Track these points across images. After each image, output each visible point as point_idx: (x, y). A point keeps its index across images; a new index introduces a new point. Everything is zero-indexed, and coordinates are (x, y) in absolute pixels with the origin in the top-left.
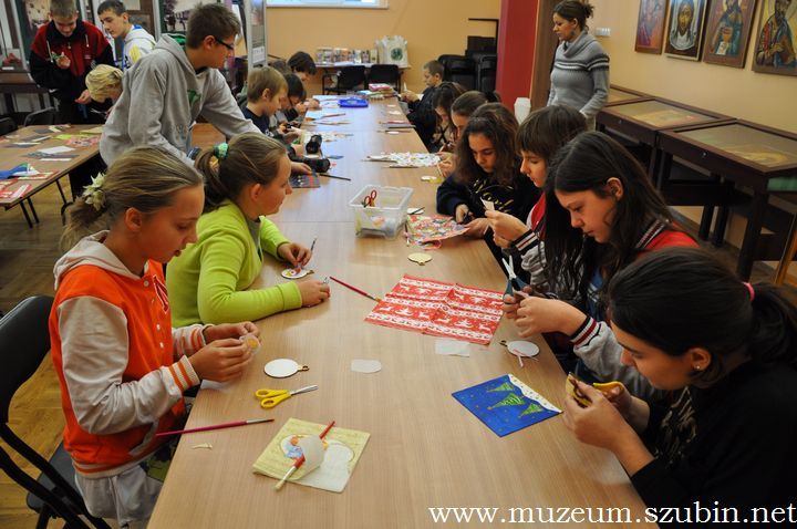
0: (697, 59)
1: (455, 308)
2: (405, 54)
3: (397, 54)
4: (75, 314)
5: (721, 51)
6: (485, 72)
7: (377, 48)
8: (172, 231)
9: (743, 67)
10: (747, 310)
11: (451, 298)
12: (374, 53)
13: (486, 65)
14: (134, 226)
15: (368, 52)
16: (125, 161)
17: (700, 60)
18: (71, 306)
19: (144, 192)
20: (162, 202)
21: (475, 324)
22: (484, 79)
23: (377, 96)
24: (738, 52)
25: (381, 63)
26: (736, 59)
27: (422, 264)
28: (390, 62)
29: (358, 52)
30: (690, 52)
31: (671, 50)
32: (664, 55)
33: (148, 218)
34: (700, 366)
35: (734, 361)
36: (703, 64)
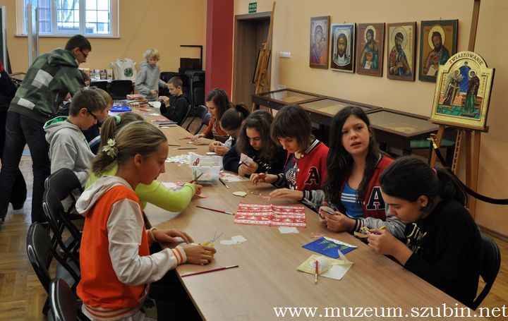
0: (352, 71)
1: (279, 214)
2: (135, 72)
3: (129, 72)
4: (122, 209)
5: (367, 67)
6: (195, 84)
7: (112, 68)
8: (157, 165)
9: (382, 76)
10: (436, 178)
11: (274, 210)
12: (110, 72)
13: (197, 79)
14: (138, 164)
15: (105, 71)
16: (131, 130)
17: (354, 72)
18: (119, 205)
19: (146, 145)
20: (153, 149)
21: (294, 220)
22: (195, 89)
23: (134, 104)
24: (377, 68)
25: (116, 79)
26: (376, 71)
27: (243, 197)
28: (124, 78)
29: (98, 71)
30: (348, 67)
31: (334, 66)
32: (330, 69)
33: (145, 159)
34: (424, 205)
35: (437, 200)
36: (356, 75)
